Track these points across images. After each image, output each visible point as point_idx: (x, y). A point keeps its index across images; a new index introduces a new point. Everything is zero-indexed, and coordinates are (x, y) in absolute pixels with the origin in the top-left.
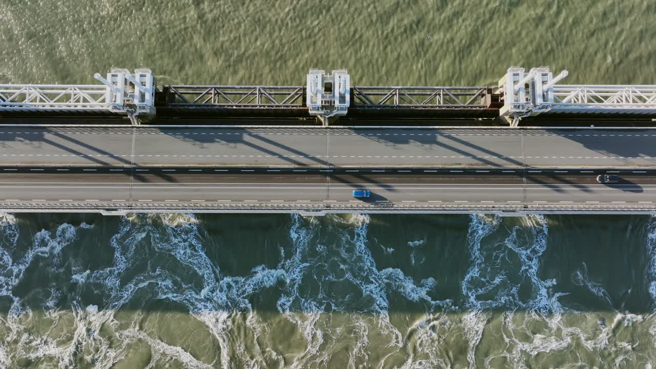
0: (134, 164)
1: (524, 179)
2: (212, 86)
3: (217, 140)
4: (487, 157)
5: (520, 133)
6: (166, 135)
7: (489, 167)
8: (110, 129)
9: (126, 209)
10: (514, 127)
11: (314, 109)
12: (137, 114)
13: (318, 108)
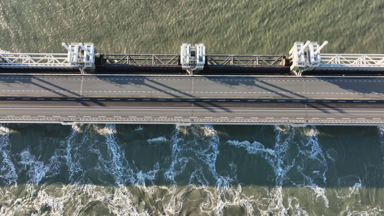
0: (82, 96)
1: (306, 106)
2: (127, 54)
3: (130, 83)
4: (284, 93)
5: (302, 79)
6: (101, 80)
7: (285, 98)
8: (69, 76)
9: (76, 121)
10: (299, 76)
11: (185, 65)
12: (84, 68)
13: (187, 64)
